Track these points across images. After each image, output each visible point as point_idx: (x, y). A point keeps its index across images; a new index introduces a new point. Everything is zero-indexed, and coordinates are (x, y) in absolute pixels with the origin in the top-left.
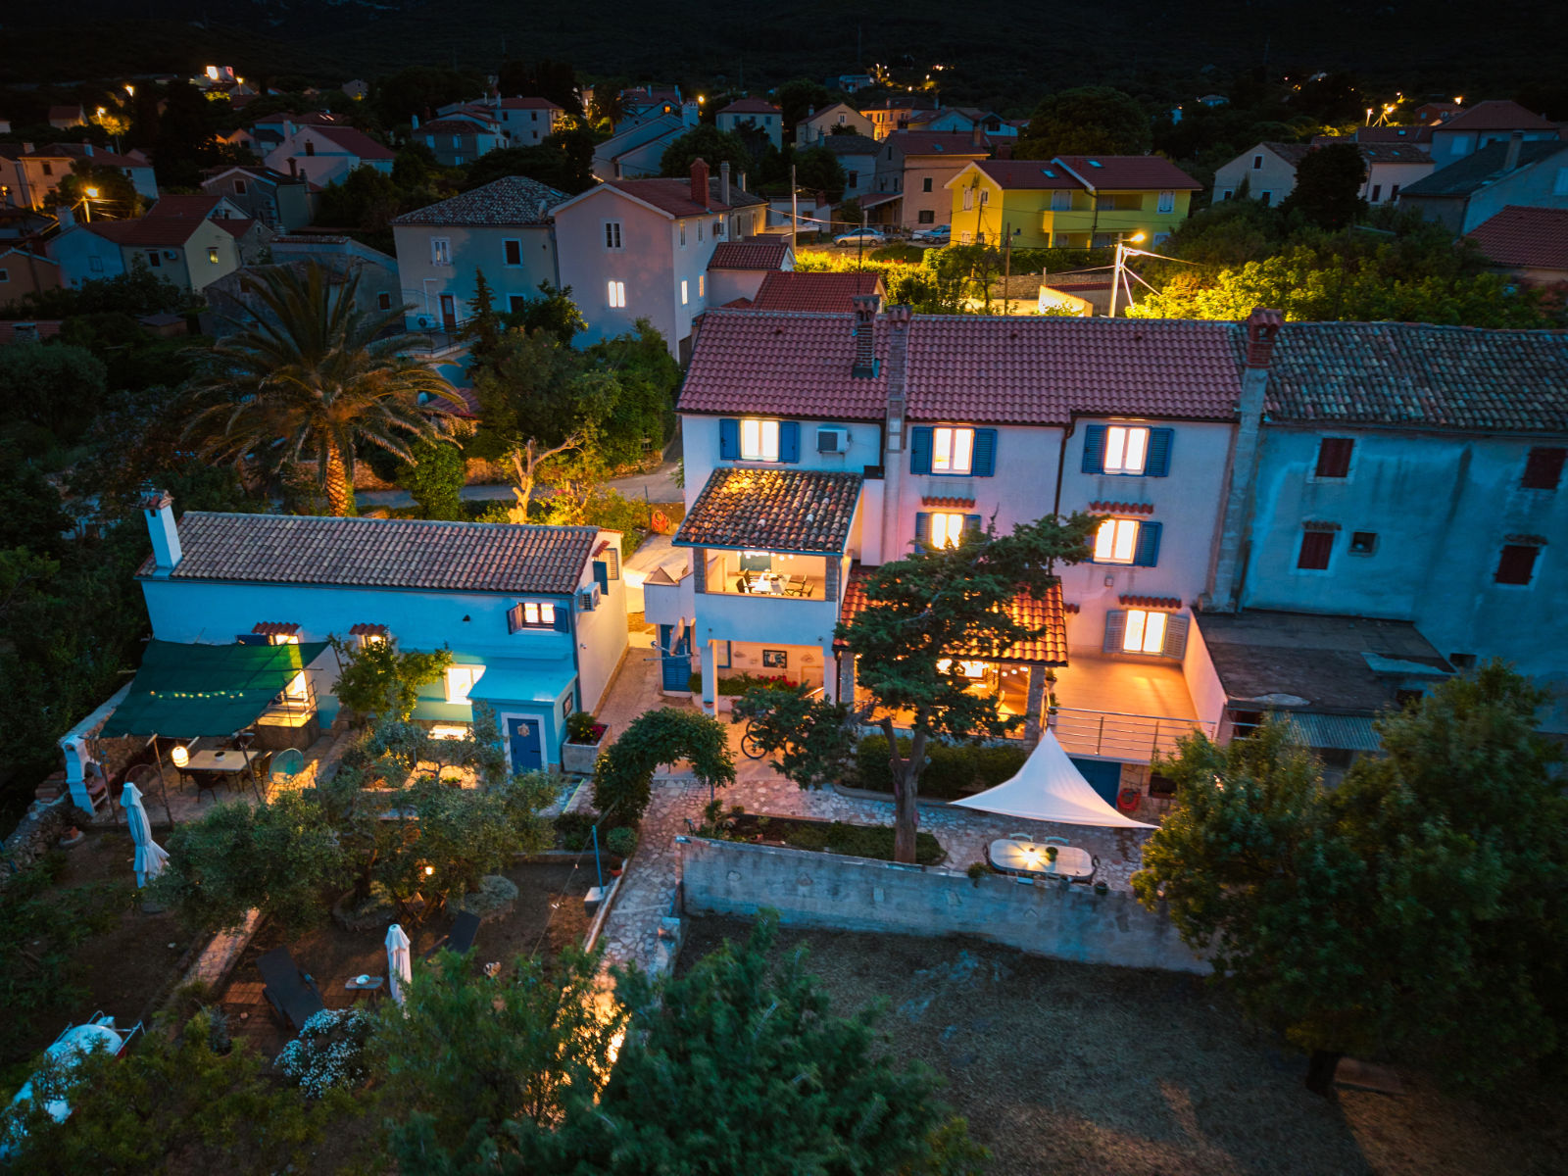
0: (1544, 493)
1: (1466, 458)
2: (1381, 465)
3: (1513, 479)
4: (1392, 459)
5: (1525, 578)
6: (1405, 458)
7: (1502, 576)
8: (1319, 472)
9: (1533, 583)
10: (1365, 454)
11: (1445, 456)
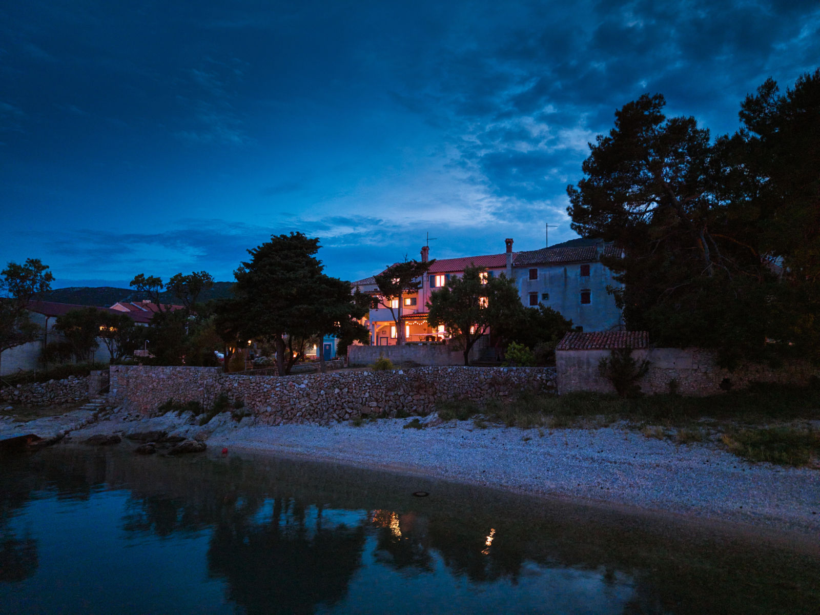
0: (587, 277)
1: (565, 270)
2: (545, 274)
3: (578, 274)
4: (548, 273)
5: (589, 302)
6: (551, 272)
7: (583, 302)
8: (530, 279)
9: (591, 303)
10: (540, 272)
11: (559, 271)
